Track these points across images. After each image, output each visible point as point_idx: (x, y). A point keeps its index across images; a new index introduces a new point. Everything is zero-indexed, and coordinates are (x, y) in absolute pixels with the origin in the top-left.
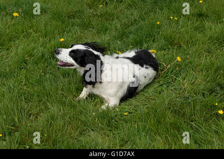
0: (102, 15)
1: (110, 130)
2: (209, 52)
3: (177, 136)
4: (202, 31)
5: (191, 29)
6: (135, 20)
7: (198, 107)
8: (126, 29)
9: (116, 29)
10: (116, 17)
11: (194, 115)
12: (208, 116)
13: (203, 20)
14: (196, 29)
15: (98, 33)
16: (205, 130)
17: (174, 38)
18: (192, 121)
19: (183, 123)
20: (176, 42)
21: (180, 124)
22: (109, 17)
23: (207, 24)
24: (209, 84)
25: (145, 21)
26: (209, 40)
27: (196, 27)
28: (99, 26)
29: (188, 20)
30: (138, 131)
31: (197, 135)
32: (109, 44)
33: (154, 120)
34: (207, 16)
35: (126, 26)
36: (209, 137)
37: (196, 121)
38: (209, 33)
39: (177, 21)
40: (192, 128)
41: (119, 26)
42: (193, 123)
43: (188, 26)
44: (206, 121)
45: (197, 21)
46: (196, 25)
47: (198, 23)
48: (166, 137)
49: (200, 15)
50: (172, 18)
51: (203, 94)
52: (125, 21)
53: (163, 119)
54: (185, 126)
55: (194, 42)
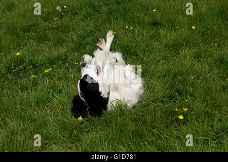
0: (57, 28)
1: (72, 143)
2: (166, 59)
3: (139, 144)
4: (158, 39)
5: (146, 37)
6: (91, 31)
7: (158, 114)
8: (82, 40)
9: (73, 41)
10: (71, 29)
11: (155, 122)
12: (169, 122)
13: (158, 28)
14: (152, 37)
15: (55, 45)
16: (167, 137)
17: (131, 48)
18: (153, 128)
19: (145, 130)
20: (133, 51)
21: (143, 131)
22: (65, 29)
23: (162, 32)
24: (168, 90)
25: (101, 32)
26: (164, 47)
27: (152, 35)
28: (55, 39)
29: (144, 29)
30: (101, 141)
31: (159, 142)
32: (66, 56)
33: (116, 129)
34: (161, 25)
35: (82, 37)
36: (171, 143)
37: (157, 127)
38: (164, 41)
39: (133, 30)
40: (154, 135)
41: (75, 37)
42: (155, 130)
43: (143, 34)
44: (167, 127)
45: (152, 29)
46: (151, 33)
47: (153, 31)
48: (129, 146)
49: (155, 24)
50: (127, 27)
51: (163, 101)
52: (81, 32)
53: (125, 127)
54: (146, 133)
55: (151, 50)
